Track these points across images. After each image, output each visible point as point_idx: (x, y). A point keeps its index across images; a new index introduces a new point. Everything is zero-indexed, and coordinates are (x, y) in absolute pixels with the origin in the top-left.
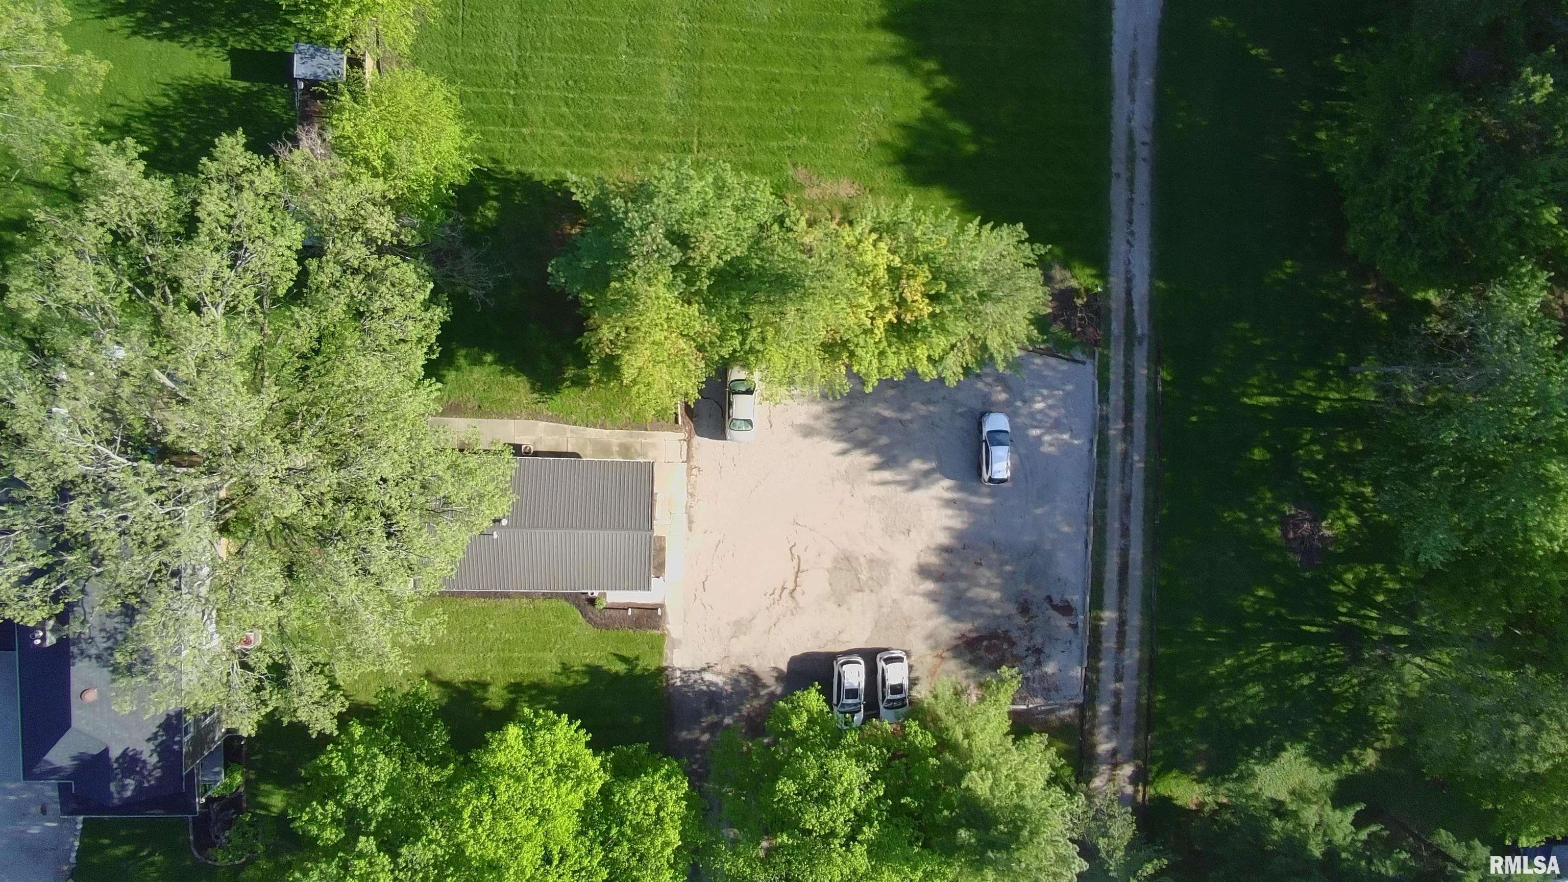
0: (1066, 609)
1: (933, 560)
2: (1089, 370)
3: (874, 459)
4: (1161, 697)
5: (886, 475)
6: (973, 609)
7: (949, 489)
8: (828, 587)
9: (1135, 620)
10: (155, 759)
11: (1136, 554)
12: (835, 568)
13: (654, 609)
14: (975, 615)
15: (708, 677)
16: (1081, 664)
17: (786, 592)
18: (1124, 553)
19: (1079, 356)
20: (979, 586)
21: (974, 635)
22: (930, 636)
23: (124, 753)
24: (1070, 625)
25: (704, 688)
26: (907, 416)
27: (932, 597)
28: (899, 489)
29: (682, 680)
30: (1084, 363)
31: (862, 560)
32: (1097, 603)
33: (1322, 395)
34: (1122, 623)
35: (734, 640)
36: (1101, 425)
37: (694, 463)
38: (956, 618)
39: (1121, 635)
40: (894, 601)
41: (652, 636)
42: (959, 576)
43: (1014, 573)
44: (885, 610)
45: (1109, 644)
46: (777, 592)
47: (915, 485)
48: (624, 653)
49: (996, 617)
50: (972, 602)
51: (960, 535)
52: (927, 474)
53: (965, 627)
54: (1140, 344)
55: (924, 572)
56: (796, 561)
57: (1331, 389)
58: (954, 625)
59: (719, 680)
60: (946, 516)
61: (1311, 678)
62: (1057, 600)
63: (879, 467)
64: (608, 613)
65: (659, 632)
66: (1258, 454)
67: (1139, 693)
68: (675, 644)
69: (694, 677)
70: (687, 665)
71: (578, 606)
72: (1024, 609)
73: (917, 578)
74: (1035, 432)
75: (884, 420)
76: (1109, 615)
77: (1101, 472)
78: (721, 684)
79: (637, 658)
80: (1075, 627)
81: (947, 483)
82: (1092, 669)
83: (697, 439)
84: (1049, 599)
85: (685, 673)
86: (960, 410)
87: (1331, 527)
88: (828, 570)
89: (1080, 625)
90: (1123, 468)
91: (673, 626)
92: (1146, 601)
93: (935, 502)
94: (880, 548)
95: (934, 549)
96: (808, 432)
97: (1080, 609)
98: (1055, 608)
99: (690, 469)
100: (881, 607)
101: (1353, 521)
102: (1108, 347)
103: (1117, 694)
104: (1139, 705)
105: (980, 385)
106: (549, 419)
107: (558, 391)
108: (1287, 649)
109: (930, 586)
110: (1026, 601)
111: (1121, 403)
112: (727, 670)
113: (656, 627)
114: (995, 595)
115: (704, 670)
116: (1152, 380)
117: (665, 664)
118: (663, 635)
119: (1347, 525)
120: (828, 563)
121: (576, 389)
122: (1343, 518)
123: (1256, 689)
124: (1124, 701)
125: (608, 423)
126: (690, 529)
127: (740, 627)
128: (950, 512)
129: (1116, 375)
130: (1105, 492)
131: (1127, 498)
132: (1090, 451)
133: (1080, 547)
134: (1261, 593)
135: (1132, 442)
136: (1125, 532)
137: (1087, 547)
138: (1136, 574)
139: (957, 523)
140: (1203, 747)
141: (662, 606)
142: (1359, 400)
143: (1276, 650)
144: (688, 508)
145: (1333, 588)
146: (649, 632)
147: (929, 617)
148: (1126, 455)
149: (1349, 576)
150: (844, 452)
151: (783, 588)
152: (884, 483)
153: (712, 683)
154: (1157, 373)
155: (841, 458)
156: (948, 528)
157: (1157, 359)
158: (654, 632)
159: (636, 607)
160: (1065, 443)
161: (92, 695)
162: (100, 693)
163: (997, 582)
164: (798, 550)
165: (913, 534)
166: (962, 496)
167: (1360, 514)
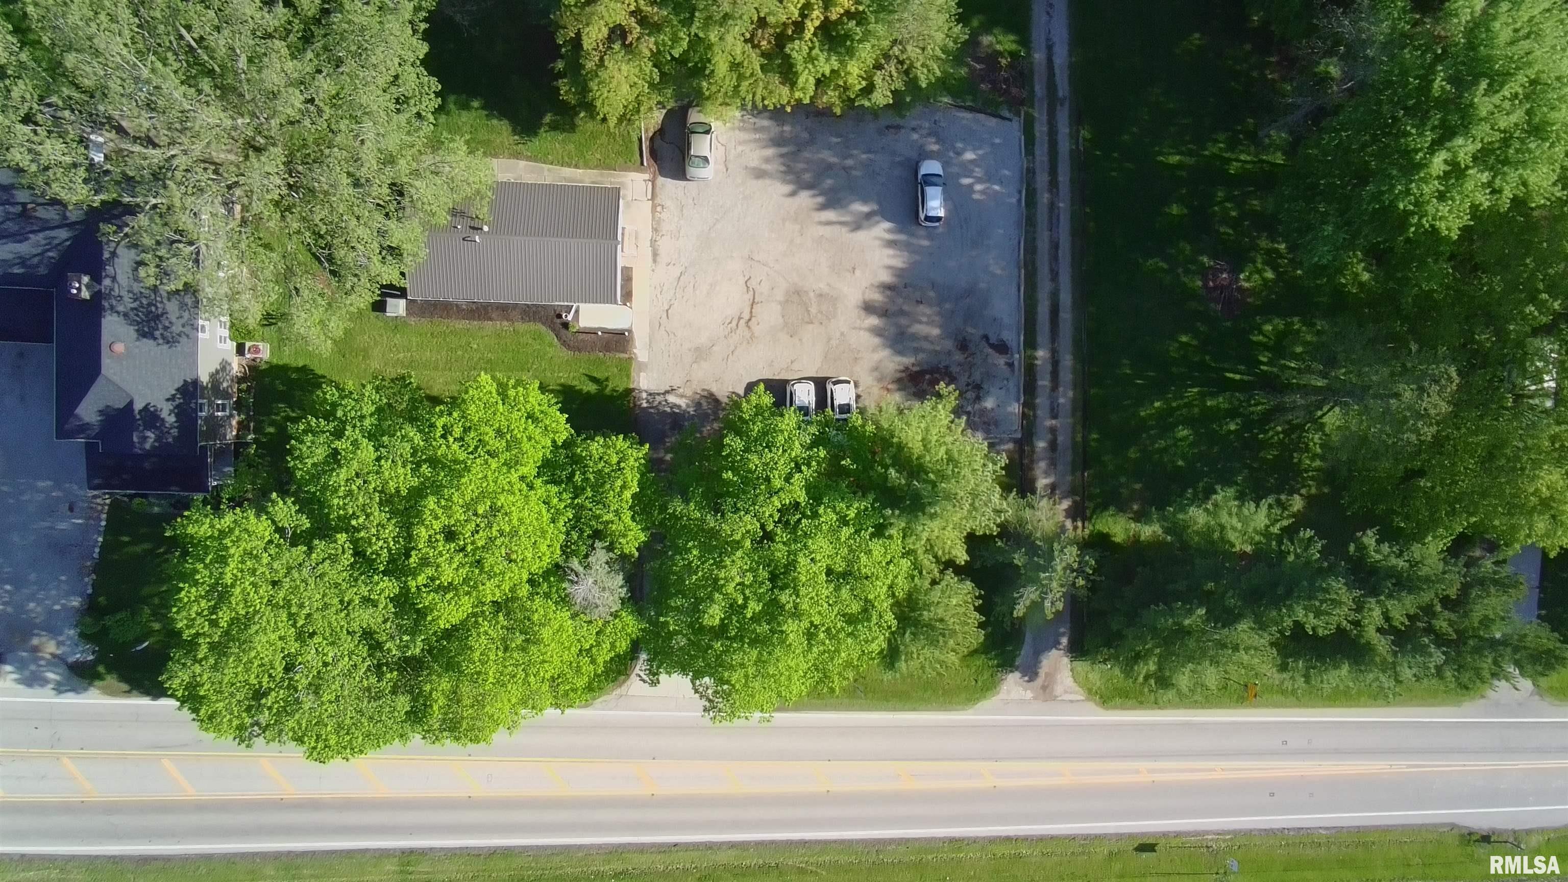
0: (1002, 348)
1: (877, 297)
2: (1015, 128)
3: (820, 199)
4: (1095, 436)
5: (830, 215)
6: (915, 345)
7: (889, 231)
8: (781, 320)
9: (1067, 361)
10: (172, 419)
11: (1066, 298)
12: (787, 301)
13: (621, 333)
14: (916, 351)
15: (671, 399)
16: (1018, 400)
17: (742, 322)
18: (1054, 296)
19: (1007, 114)
20: (920, 322)
21: (916, 369)
22: (876, 369)
23: (146, 408)
24: (1007, 364)
25: (668, 410)
26: (849, 162)
27: (877, 332)
28: (844, 229)
29: (648, 402)
30: (1010, 120)
31: (812, 294)
32: (1031, 343)
33: (1233, 156)
34: (1055, 363)
35: (695, 366)
36: (1029, 175)
37: (658, 201)
38: (900, 353)
39: (1055, 375)
40: (842, 334)
41: (620, 359)
42: (902, 313)
43: (953, 312)
44: (834, 343)
45: (1044, 382)
46: (734, 323)
47: (857, 226)
48: (595, 375)
49: (937, 353)
50: (915, 337)
51: (900, 273)
52: (869, 216)
53: (908, 360)
54: (1062, 105)
55: (869, 308)
56: (751, 293)
57: (1242, 152)
58: (899, 359)
59: (682, 403)
60: (888, 256)
61: (1237, 424)
62: (993, 340)
63: (823, 207)
64: (581, 336)
65: (627, 356)
66: (1175, 210)
67: (1074, 432)
68: (642, 367)
69: (658, 399)
70: (653, 388)
71: (553, 330)
72: (963, 345)
73: (863, 313)
74: (966, 181)
75: (830, 167)
76: (1042, 354)
77: (1029, 222)
78: (684, 406)
79: (607, 379)
80: (1011, 365)
81: (887, 225)
82: (1029, 404)
83: (661, 180)
84: (986, 338)
85: (650, 394)
86: (898, 159)
87: (1248, 279)
88: (780, 303)
89: (1016, 363)
90: (1050, 218)
91: (640, 350)
92: (1077, 344)
93: (877, 243)
94: (828, 285)
95: (878, 287)
96: (759, 174)
97: (1015, 349)
98: (992, 346)
99: (654, 207)
100: (829, 339)
101: (1270, 275)
102: (1032, 106)
103: (1053, 430)
104: (1074, 444)
105: (915, 136)
106: (529, 159)
107: (536, 134)
108: (1213, 395)
109: (874, 321)
110: (965, 339)
111: (1046, 159)
112: (689, 393)
113: (624, 351)
114: (935, 331)
115: (667, 392)
116: (1074, 136)
117: (631, 386)
118: (630, 359)
119: (1264, 279)
120: (780, 295)
121: (552, 133)
122: (1259, 272)
123: (1185, 432)
124: (1060, 439)
125: (581, 163)
126: (655, 261)
127: (700, 354)
128: (891, 252)
129: (1041, 129)
130: (1034, 239)
131: (1055, 246)
132: (1019, 201)
133: (1014, 290)
134: (1184, 339)
135: (1058, 194)
136: (1055, 276)
137: (1019, 291)
138: (1066, 316)
139: (898, 263)
140: (1138, 486)
141: (630, 331)
142: (1268, 162)
143: (1202, 396)
144: (653, 242)
145: (1255, 338)
146: (618, 355)
147: (874, 350)
148: (1052, 206)
149: (1268, 328)
150: (793, 194)
151: (740, 318)
152: (829, 223)
153: (676, 406)
154: (1078, 132)
155: (790, 200)
156: (890, 267)
157: (1077, 119)
158: (622, 355)
159: (606, 332)
160: (996, 192)
161: (119, 348)
162: (127, 348)
163: (937, 318)
164: (753, 283)
165: (858, 272)
166: (902, 237)
167: (1275, 269)
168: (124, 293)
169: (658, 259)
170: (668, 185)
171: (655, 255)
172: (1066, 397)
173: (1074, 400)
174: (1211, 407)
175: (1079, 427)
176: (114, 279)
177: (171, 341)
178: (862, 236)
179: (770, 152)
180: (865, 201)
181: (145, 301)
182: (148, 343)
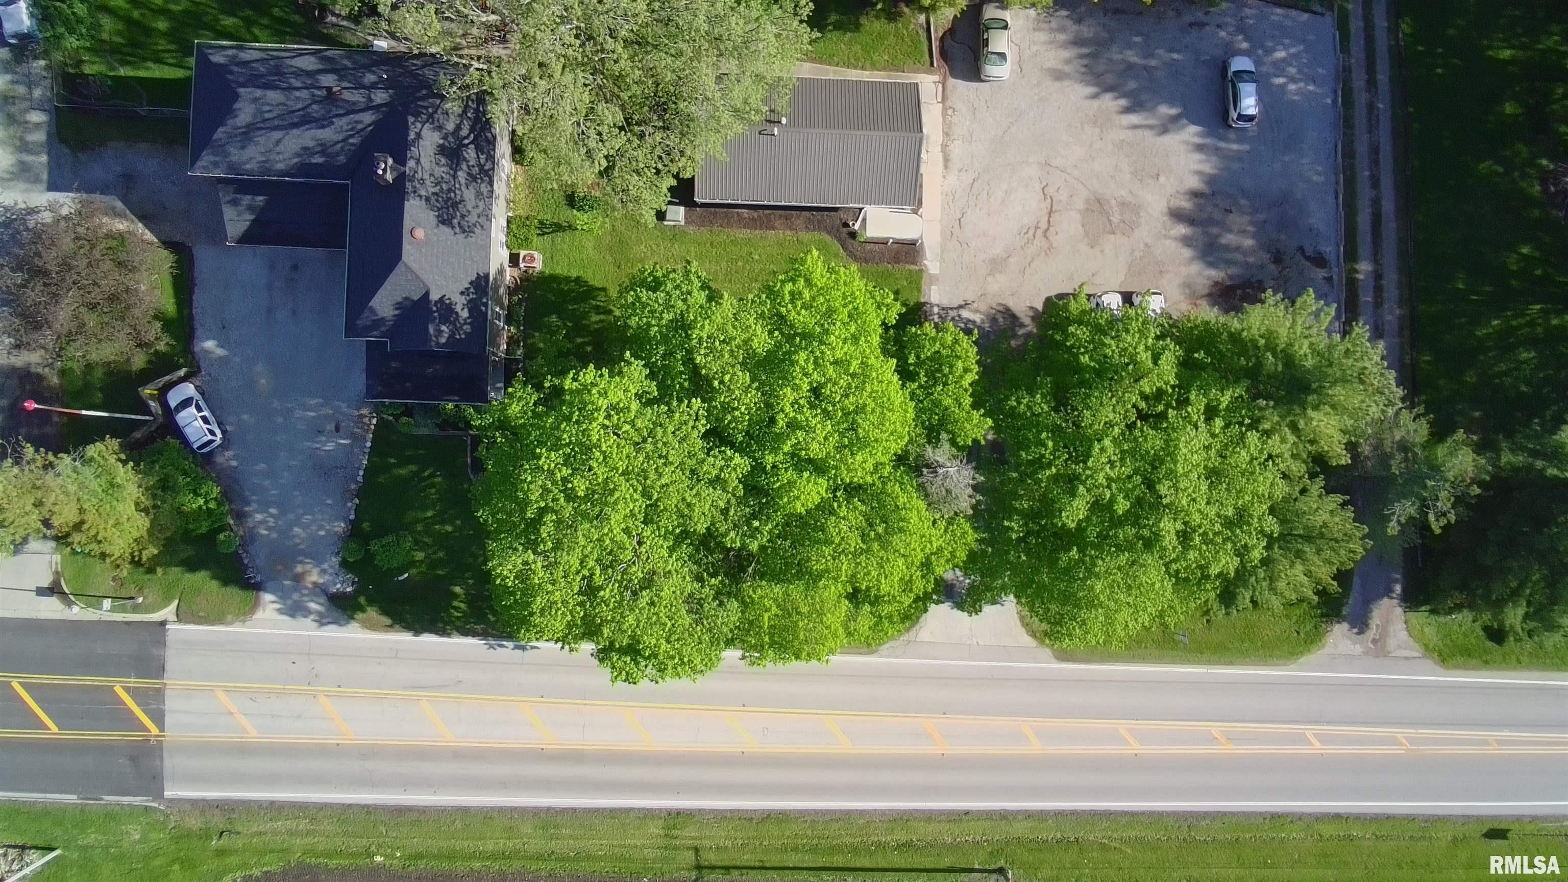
0: (1319, 261)
1: (1186, 204)
2: (1328, 23)
3: (1123, 102)
4: (1427, 358)
5: (1134, 119)
6: (1227, 256)
7: (1197, 135)
8: (1081, 230)
9: (1392, 275)
10: (465, 314)
11: (1388, 206)
12: (1087, 210)
13: (913, 243)
14: (1229, 263)
15: (966, 313)
17: (1039, 233)
18: (1376, 203)
19: (1317, 8)
20: (1232, 232)
21: (1229, 283)
22: (1186, 283)
23: (441, 299)
24: (1325, 276)
26: (1152, 62)
27: (1186, 241)
28: (1148, 133)
29: (940, 317)
30: (1322, 15)
31: (1113, 202)
32: (1351, 255)
34: (1378, 276)
35: (990, 279)
36: (1344, 76)
37: (949, 103)
38: (1211, 265)
39: (1378, 289)
40: (1146, 245)
41: (911, 271)
42: (1210, 222)
43: (1265, 222)
44: (1138, 254)
45: (1367, 298)
46: (1031, 233)
47: (1164, 129)
49: (1247, 265)
50: (1227, 248)
51: (1211, 180)
52: (1175, 119)
53: (1219, 274)
55: (1177, 215)
56: (1049, 200)
58: (1208, 272)
59: (977, 317)
60: (1196, 161)
62: (1309, 251)
63: (1127, 110)
64: (868, 247)
65: (917, 268)
66: (1508, 108)
67: (1402, 352)
68: (934, 279)
69: (952, 313)
70: (946, 303)
71: (839, 240)
72: (1278, 259)
73: (1169, 223)
74: (1279, 81)
75: (1132, 67)
76: (1364, 268)
77: (1347, 122)
78: (978, 321)
79: (897, 292)
80: (1329, 279)
81: (1193, 129)
83: (952, 82)
84: (1301, 249)
85: (943, 309)
86: (1202, 58)
88: (1080, 211)
89: (1335, 277)
90: (1369, 120)
91: (931, 263)
92: (1402, 255)
93: (1185, 147)
94: (1131, 192)
95: (1186, 193)
96: (1058, 76)
97: (1333, 262)
98: (1308, 258)
99: (945, 110)
100: (1133, 250)
104: (1403, 365)
105: (1222, 34)
106: (814, 60)
108: (1557, 313)
109: (1182, 230)
110: (1278, 251)
111: (1362, 56)
112: (983, 307)
113: (914, 263)
114: (1249, 242)
115: (961, 307)
116: (1393, 31)
117: (922, 300)
118: (921, 271)
120: (1080, 205)
121: (839, 33)
123: (1529, 354)
125: (868, 64)
126: (946, 167)
127: (996, 265)
128: (1198, 156)
129: (1356, 25)
130: (1352, 142)
131: (1375, 150)
132: (1335, 101)
133: (1331, 198)
134: (1525, 250)
135: (1376, 93)
136: (1375, 182)
137: (1337, 198)
138: (1390, 227)
139: (1208, 168)
140: (1476, 414)
141: (921, 242)
144: (944, 147)
146: (907, 266)
147: (1184, 264)
148: (1371, 107)
150: (1095, 96)
151: (1037, 228)
152: (1133, 127)
154: (1397, 26)
155: (1088, 103)
156: (1199, 173)
157: (1396, 11)
158: (913, 267)
159: (897, 242)
160: (1310, 92)
161: (420, 233)
162: (426, 235)
163: (1250, 228)
164: (1050, 190)
165: (1162, 179)
166: (1208, 141)
168: (426, 176)
169: (950, 165)
170: (959, 87)
171: (946, 160)
172: (1391, 314)
173: (1401, 318)
174: (1556, 326)
175: (1407, 348)
176: (418, 161)
177: (467, 231)
178: (1168, 139)
179: (1070, 53)
180: (1172, 104)
181: (445, 187)
182: (445, 229)
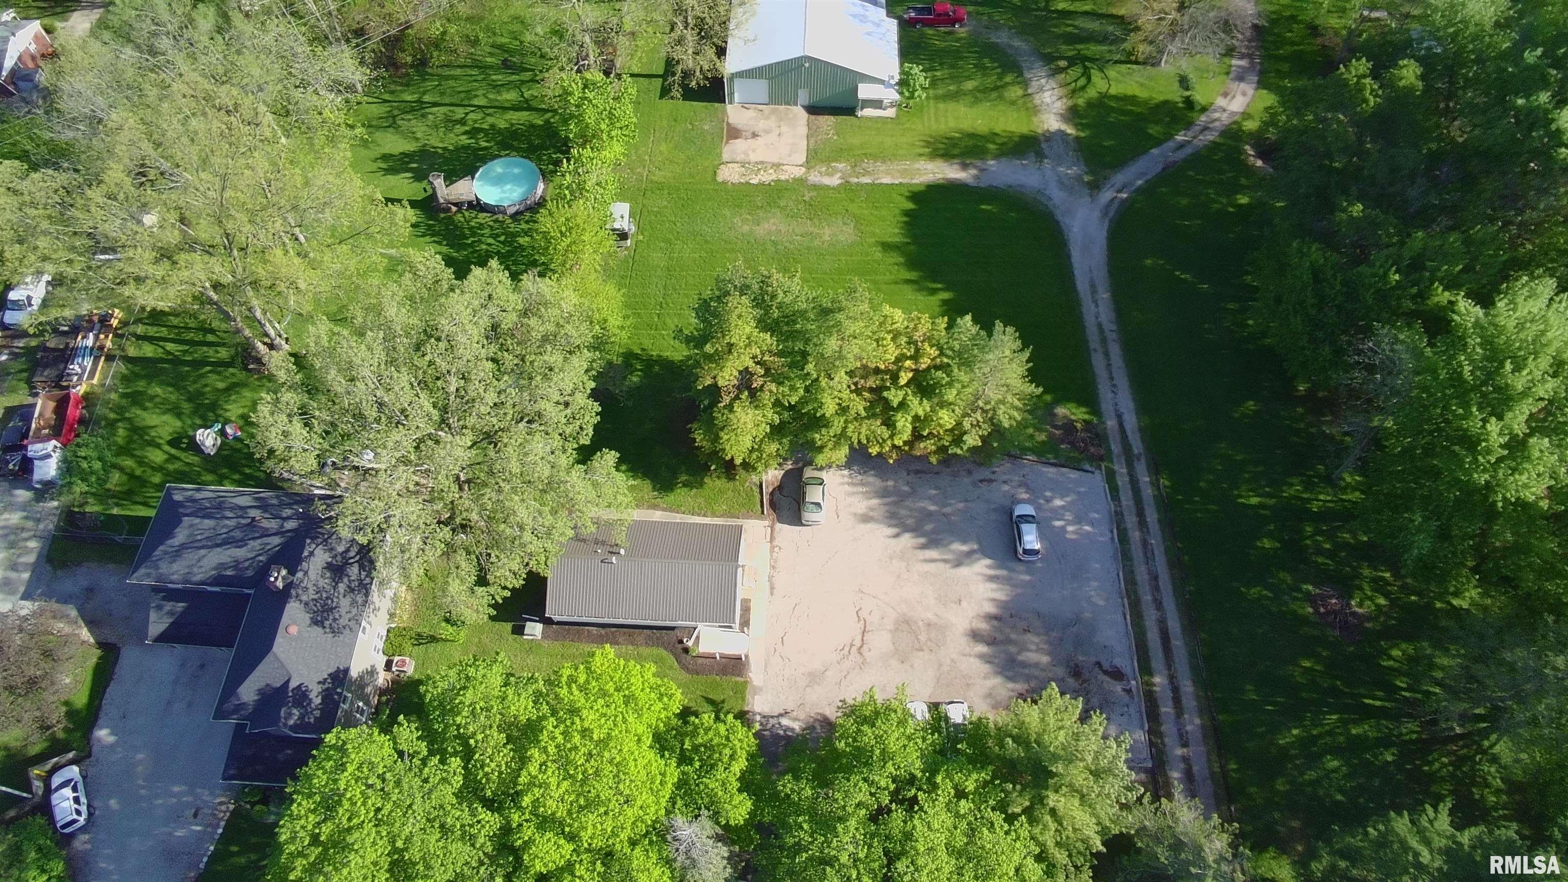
0: (1117, 675)
2: (1098, 479)
3: (922, 540)
4: (1234, 766)
5: (932, 553)
6: (1026, 671)
7: (989, 567)
8: (891, 647)
9: (1187, 687)
10: (318, 701)
11: (1174, 625)
12: (897, 629)
13: (738, 659)
14: (1029, 676)
15: (785, 722)
16: (1142, 727)
17: (854, 649)
18: (1162, 624)
19: (1087, 467)
20: (1028, 650)
22: (989, 695)
23: (299, 686)
24: (1124, 690)
25: (781, 732)
26: (948, 510)
27: (986, 659)
28: (947, 566)
29: (761, 724)
30: (1093, 473)
31: (921, 623)
32: (1146, 669)
33: (1313, 496)
34: (1175, 689)
35: (808, 690)
36: (1118, 519)
37: (775, 544)
38: (1011, 679)
39: (1177, 700)
40: (952, 660)
41: (736, 682)
42: (1009, 641)
43: (1061, 640)
44: (945, 669)
45: (1166, 709)
46: (847, 649)
47: (958, 563)
48: (711, 696)
49: (1050, 679)
50: (1024, 665)
51: (1003, 605)
52: (970, 554)
53: (1021, 686)
54: (1139, 460)
55: (975, 636)
56: (862, 622)
57: (1321, 493)
58: (1011, 685)
59: (797, 726)
60: (992, 590)
62: (1106, 666)
63: (925, 547)
64: (700, 661)
65: (742, 679)
66: (1267, 543)
67: (1209, 761)
68: (757, 690)
69: (772, 721)
70: (767, 710)
71: (675, 655)
72: (1076, 673)
73: (970, 641)
74: (1058, 523)
75: (930, 514)
76: (1159, 680)
77: (1125, 556)
78: (797, 729)
79: (723, 702)
80: (1129, 691)
81: (988, 562)
82: (1154, 731)
83: (779, 526)
84: (1099, 664)
85: (764, 717)
86: (993, 506)
87: (1360, 605)
88: (890, 631)
89: (1134, 689)
90: (1145, 553)
91: (755, 675)
92: (1195, 669)
93: (980, 578)
94: (936, 615)
95: (984, 617)
97: (1130, 674)
98: (1106, 672)
99: (772, 548)
100: (940, 665)
101: (1382, 601)
102: (1112, 462)
103: (1185, 759)
105: (1006, 488)
106: (664, 510)
107: (672, 490)
109: (982, 648)
110: (1077, 666)
111: (1132, 503)
112: (802, 716)
113: (740, 676)
114: (1045, 659)
115: (781, 715)
116: (1155, 484)
117: (746, 709)
118: (746, 682)
119: (1377, 605)
120: (890, 627)
121: (686, 489)
122: (1370, 599)
123: (1336, 763)
124: (1195, 768)
125: (709, 513)
126: (771, 594)
127: (814, 678)
128: (994, 586)
129: (1122, 480)
130: (1132, 572)
131: (1155, 578)
132: (1112, 539)
133: (1120, 618)
134: (1307, 664)
135: (1148, 532)
136: (1159, 605)
137: (1125, 619)
138: (1178, 643)
139: (1001, 595)
140: (1295, 823)
141: (746, 657)
142: (1349, 501)
143: (1345, 723)
144: (770, 578)
146: (734, 679)
147: (985, 678)
148: (1145, 543)
150: (897, 536)
151: (852, 645)
152: (932, 561)
153: (788, 729)
154: (1158, 480)
155: (894, 541)
156: (994, 600)
157: (1155, 469)
158: (738, 679)
159: (723, 657)
160: (1088, 533)
161: (293, 630)
162: (299, 632)
163: (1045, 647)
164: (863, 614)
165: (964, 604)
166: (1003, 572)
167: (1386, 595)
168: (309, 586)
169: (775, 591)
170: (784, 530)
171: (772, 588)
172: (1193, 723)
173: (1203, 727)
174: (1358, 736)
175: (1214, 757)
176: (306, 573)
177: (335, 632)
178: (964, 571)
179: (875, 502)
180: (964, 541)
181: (324, 595)
182: (319, 630)
